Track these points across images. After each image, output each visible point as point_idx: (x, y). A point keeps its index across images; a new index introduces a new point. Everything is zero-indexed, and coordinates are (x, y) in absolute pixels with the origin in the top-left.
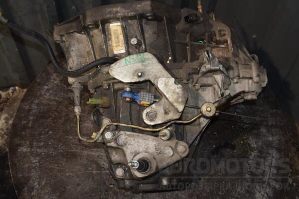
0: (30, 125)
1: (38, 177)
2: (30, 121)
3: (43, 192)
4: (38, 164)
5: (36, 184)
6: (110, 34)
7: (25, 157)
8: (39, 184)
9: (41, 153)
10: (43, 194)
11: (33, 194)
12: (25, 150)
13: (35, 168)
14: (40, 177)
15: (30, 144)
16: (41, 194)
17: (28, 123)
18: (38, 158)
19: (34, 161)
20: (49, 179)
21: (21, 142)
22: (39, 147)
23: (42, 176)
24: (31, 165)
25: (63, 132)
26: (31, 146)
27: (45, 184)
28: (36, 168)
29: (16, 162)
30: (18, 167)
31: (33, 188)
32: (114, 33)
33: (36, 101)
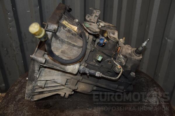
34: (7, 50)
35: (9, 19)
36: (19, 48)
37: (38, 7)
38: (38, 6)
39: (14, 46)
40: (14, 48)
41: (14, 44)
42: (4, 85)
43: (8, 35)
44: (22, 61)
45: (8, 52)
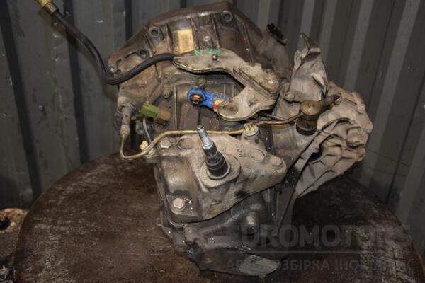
0: (59, 204)
1: (53, 256)
2: (60, 200)
3: (55, 274)
4: (57, 242)
5: (47, 263)
6: (178, 41)
7: (41, 233)
8: (52, 264)
9: (65, 231)
10: (56, 276)
11: (39, 275)
12: (43, 226)
13: (52, 246)
14: (56, 257)
15: (53, 221)
16: (52, 275)
17: (57, 202)
18: (59, 236)
19: (53, 239)
20: (69, 259)
21: (41, 219)
22: (65, 225)
23: (59, 255)
24: (47, 242)
25: (101, 212)
26: (54, 223)
27: (62, 264)
28: (54, 246)
29: (27, 238)
30: (27, 244)
31: (41, 269)
32: (183, 39)
33: (74, 184)
34: (44, 109)
35: (55, 36)
36: (72, 107)
37: (124, 13)
38: (123, 11)
39: (61, 100)
40: (61, 106)
41: (60, 96)
42: (30, 191)
43: (48, 73)
44: (77, 139)
45: (45, 114)
